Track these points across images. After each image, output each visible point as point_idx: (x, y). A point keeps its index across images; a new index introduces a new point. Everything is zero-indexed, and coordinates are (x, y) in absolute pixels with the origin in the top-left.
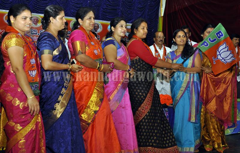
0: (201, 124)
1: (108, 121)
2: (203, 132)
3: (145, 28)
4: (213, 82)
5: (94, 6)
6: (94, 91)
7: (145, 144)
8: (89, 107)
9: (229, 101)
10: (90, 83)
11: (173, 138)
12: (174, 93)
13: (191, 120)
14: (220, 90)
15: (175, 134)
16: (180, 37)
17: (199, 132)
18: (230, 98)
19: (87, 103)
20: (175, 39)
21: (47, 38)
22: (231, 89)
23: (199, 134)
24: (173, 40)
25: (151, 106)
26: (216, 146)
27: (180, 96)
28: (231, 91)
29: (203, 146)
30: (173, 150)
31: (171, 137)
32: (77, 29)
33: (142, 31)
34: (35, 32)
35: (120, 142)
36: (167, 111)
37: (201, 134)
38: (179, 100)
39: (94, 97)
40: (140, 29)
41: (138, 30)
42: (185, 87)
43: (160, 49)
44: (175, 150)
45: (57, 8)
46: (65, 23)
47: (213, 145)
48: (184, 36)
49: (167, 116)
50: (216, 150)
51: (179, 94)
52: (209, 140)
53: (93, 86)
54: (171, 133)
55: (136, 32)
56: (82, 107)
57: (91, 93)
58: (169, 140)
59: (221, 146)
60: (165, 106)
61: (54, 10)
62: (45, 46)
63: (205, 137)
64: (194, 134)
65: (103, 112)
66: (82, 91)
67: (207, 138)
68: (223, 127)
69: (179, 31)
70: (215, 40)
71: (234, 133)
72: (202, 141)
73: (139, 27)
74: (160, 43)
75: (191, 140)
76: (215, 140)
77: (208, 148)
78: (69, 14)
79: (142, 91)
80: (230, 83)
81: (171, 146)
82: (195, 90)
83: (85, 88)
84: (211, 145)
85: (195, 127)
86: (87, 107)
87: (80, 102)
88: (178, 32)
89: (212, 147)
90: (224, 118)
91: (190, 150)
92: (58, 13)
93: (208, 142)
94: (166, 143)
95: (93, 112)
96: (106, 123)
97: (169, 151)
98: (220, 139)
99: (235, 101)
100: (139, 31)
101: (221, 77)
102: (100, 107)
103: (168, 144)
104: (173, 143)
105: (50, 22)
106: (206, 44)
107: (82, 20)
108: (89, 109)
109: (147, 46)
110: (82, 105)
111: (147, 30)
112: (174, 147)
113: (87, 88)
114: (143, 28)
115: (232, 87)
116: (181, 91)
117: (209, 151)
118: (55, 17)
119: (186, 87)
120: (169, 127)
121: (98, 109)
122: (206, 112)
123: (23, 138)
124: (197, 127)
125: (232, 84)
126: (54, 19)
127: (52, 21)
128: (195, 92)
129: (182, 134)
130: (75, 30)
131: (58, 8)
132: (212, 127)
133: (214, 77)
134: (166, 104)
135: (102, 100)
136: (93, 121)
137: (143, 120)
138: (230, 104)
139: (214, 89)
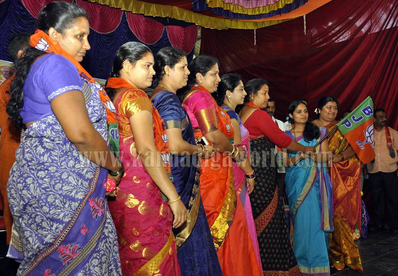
7: (270, 265)
13: (324, 228)
19: (220, 210)
20: (292, 114)
21: (172, 102)
24: (289, 116)
25: (276, 210)
26: (349, 262)
27: (305, 194)
41: (257, 95)
42: (312, 182)
45: (176, 52)
46: (187, 77)
47: (345, 262)
50: (348, 267)
51: (303, 191)
52: (339, 254)
55: (253, 98)
61: (171, 53)
62: (171, 115)
63: (332, 250)
67: (335, 253)
70: (361, 118)
75: (323, 256)
76: (347, 254)
77: (338, 265)
82: (326, 186)
84: (342, 262)
88: (298, 105)
89: (344, 265)
92: (178, 59)
93: (338, 258)
98: (357, 252)
100: (259, 97)
102: (234, 214)
105: (165, 73)
106: (347, 123)
107: (203, 75)
110: (212, 214)
116: (307, 187)
117: (340, 269)
118: (172, 65)
119: (314, 181)
121: (232, 217)
123: (157, 270)
126: (171, 68)
127: (167, 73)
128: (326, 188)
129: (309, 249)
131: (178, 51)
136: (226, 238)
137: (267, 230)
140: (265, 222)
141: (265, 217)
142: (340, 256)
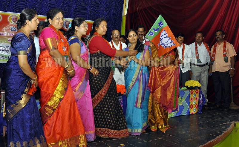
0: (148, 110)
1: (72, 108)
2: (150, 116)
3: (105, 26)
4: (160, 74)
5: (66, 6)
6: (60, 82)
8: (55, 96)
9: (172, 90)
10: (56, 75)
11: (125, 122)
12: (127, 83)
13: (137, 106)
14: (165, 81)
15: (127, 119)
16: (131, 36)
17: (147, 116)
18: (173, 88)
19: (54, 92)
22: (174, 80)
23: (146, 118)
26: (160, 127)
27: (131, 86)
28: (174, 81)
29: (149, 127)
30: (124, 132)
31: (123, 121)
32: (48, 27)
33: (102, 28)
34: (14, 28)
35: (84, 125)
36: (121, 99)
37: (148, 118)
38: (131, 89)
39: (60, 87)
40: (100, 27)
41: (98, 28)
42: (136, 78)
43: (117, 45)
44: (125, 132)
47: (158, 127)
48: (135, 36)
49: (122, 103)
50: (160, 130)
51: (131, 84)
52: (155, 122)
53: (59, 77)
54: (124, 118)
55: (97, 30)
56: (49, 95)
57: (57, 83)
58: (121, 124)
59: (164, 127)
60: (120, 94)
63: (151, 120)
64: (142, 118)
65: (68, 101)
66: (48, 82)
67: (153, 121)
68: (166, 112)
69: (131, 31)
70: (158, 29)
71: (177, 115)
72: (149, 123)
73: (99, 26)
74: (116, 40)
75: (139, 123)
76: (159, 123)
77: (153, 129)
78: (44, 13)
79: (101, 80)
80: (173, 75)
81: (123, 129)
82: (142, 81)
83: (51, 79)
84: (156, 127)
85: (143, 113)
86: (53, 95)
87: (47, 91)
90: (166, 104)
91: (138, 131)
92: (34, 16)
93: (154, 124)
94: (119, 126)
95: (58, 100)
96: (70, 110)
97: (121, 133)
98: (163, 121)
99: (177, 90)
101: (166, 70)
102: (64, 95)
103: (121, 127)
104: (124, 126)
106: (151, 33)
107: (52, 19)
108: (55, 97)
109: (107, 42)
110: (49, 94)
111: (107, 27)
112: (125, 130)
113: (53, 79)
114: (103, 26)
115: (174, 78)
116: (133, 82)
117: (154, 131)
120: (123, 113)
121: (62, 97)
122: (153, 100)
124: (145, 112)
125: (175, 76)
126: (30, 21)
128: (142, 82)
129: (132, 118)
130: (45, 28)
132: (157, 112)
133: (160, 70)
134: (120, 93)
135: (66, 89)
136: (58, 107)
138: (172, 93)
139: (160, 80)
140: (98, 101)
141: (98, 98)
142: (155, 123)
